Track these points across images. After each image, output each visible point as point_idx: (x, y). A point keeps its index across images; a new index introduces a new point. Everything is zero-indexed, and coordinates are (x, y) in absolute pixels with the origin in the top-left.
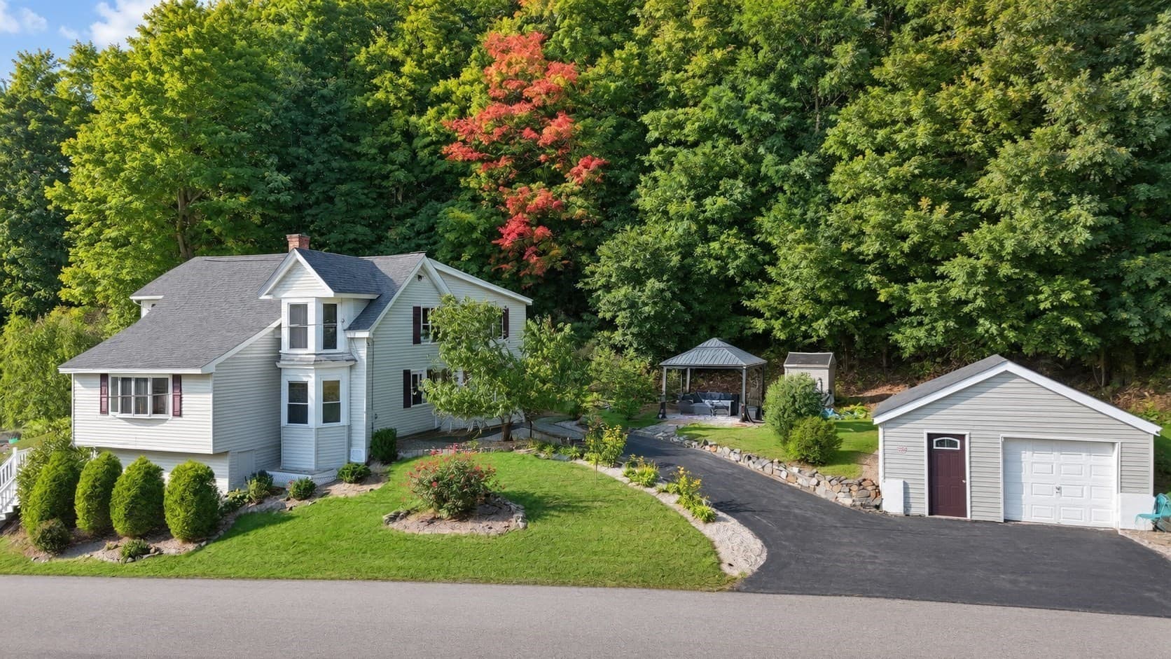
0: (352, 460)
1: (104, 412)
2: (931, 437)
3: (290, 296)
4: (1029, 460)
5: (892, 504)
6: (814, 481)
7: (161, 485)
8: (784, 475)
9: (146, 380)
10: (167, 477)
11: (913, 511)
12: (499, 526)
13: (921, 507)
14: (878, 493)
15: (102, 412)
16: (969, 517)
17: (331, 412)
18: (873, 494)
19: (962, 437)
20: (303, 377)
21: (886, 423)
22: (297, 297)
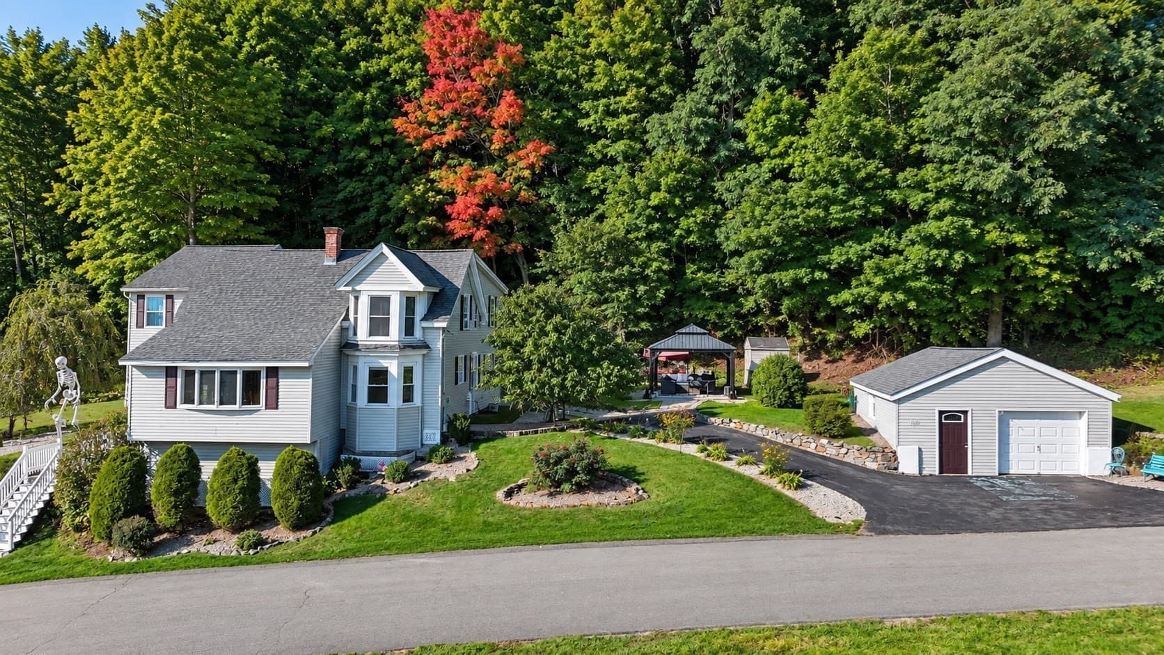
0: (425, 442)
1: (170, 406)
2: (941, 413)
3: (369, 289)
4: (1014, 423)
5: (908, 465)
6: (844, 451)
8: (813, 445)
9: (235, 373)
11: (925, 473)
12: (622, 496)
13: (932, 467)
14: (896, 459)
15: (167, 406)
16: (970, 473)
18: (893, 459)
19: (965, 413)
20: (384, 363)
21: (898, 401)
22: (379, 290)
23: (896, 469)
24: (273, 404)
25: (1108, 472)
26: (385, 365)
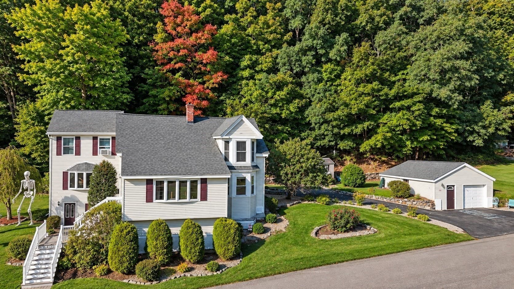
0: (257, 213)
2: (447, 186)
3: (236, 137)
4: (467, 190)
8: (401, 202)
11: (443, 209)
14: (435, 205)
15: (148, 202)
16: (455, 209)
19: (454, 186)
20: (244, 175)
21: (436, 183)
22: (241, 138)
23: (434, 209)
24: (204, 198)
25: (492, 206)
26: (245, 176)
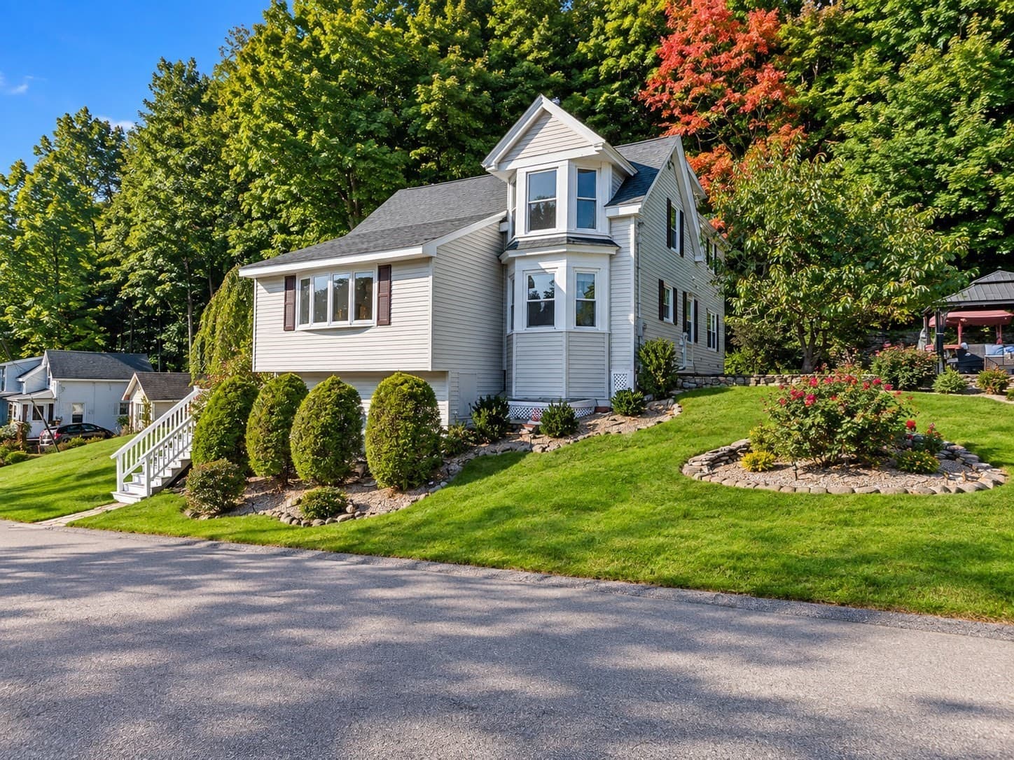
0: (613, 386)
1: (289, 328)
3: (527, 164)
7: (359, 413)
10: (367, 405)
15: (286, 329)
17: (586, 314)
22: (541, 164)
24: (385, 320)
